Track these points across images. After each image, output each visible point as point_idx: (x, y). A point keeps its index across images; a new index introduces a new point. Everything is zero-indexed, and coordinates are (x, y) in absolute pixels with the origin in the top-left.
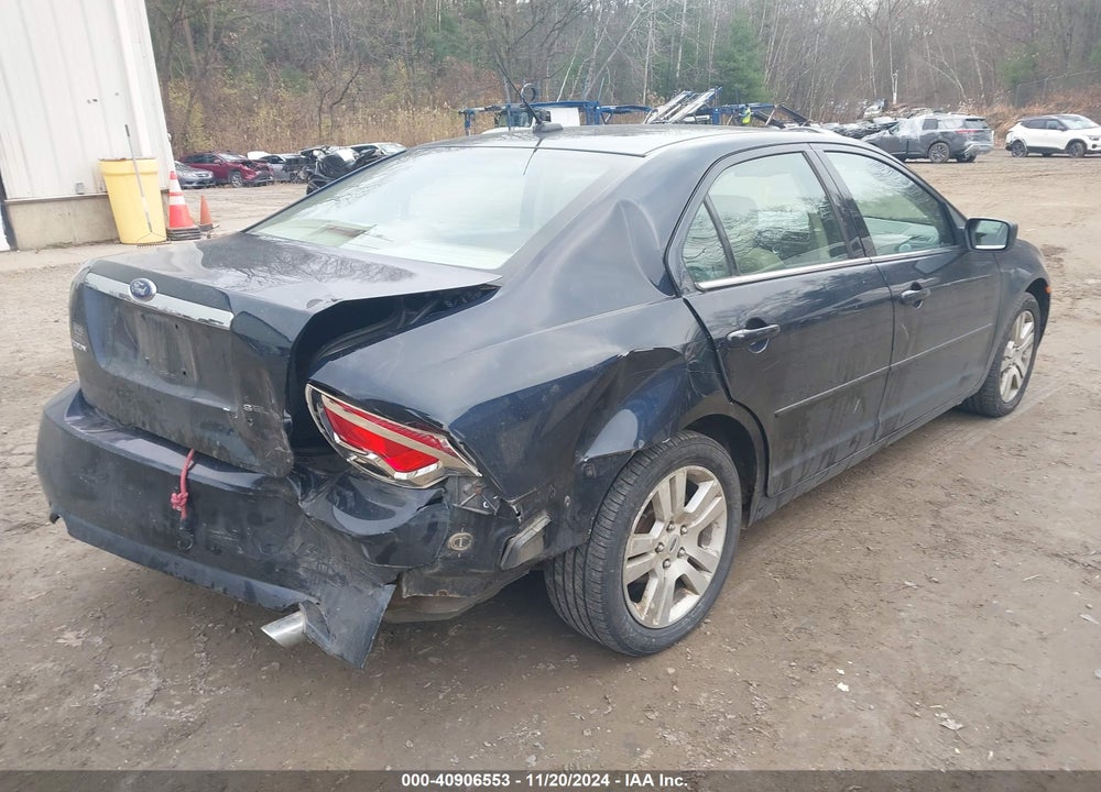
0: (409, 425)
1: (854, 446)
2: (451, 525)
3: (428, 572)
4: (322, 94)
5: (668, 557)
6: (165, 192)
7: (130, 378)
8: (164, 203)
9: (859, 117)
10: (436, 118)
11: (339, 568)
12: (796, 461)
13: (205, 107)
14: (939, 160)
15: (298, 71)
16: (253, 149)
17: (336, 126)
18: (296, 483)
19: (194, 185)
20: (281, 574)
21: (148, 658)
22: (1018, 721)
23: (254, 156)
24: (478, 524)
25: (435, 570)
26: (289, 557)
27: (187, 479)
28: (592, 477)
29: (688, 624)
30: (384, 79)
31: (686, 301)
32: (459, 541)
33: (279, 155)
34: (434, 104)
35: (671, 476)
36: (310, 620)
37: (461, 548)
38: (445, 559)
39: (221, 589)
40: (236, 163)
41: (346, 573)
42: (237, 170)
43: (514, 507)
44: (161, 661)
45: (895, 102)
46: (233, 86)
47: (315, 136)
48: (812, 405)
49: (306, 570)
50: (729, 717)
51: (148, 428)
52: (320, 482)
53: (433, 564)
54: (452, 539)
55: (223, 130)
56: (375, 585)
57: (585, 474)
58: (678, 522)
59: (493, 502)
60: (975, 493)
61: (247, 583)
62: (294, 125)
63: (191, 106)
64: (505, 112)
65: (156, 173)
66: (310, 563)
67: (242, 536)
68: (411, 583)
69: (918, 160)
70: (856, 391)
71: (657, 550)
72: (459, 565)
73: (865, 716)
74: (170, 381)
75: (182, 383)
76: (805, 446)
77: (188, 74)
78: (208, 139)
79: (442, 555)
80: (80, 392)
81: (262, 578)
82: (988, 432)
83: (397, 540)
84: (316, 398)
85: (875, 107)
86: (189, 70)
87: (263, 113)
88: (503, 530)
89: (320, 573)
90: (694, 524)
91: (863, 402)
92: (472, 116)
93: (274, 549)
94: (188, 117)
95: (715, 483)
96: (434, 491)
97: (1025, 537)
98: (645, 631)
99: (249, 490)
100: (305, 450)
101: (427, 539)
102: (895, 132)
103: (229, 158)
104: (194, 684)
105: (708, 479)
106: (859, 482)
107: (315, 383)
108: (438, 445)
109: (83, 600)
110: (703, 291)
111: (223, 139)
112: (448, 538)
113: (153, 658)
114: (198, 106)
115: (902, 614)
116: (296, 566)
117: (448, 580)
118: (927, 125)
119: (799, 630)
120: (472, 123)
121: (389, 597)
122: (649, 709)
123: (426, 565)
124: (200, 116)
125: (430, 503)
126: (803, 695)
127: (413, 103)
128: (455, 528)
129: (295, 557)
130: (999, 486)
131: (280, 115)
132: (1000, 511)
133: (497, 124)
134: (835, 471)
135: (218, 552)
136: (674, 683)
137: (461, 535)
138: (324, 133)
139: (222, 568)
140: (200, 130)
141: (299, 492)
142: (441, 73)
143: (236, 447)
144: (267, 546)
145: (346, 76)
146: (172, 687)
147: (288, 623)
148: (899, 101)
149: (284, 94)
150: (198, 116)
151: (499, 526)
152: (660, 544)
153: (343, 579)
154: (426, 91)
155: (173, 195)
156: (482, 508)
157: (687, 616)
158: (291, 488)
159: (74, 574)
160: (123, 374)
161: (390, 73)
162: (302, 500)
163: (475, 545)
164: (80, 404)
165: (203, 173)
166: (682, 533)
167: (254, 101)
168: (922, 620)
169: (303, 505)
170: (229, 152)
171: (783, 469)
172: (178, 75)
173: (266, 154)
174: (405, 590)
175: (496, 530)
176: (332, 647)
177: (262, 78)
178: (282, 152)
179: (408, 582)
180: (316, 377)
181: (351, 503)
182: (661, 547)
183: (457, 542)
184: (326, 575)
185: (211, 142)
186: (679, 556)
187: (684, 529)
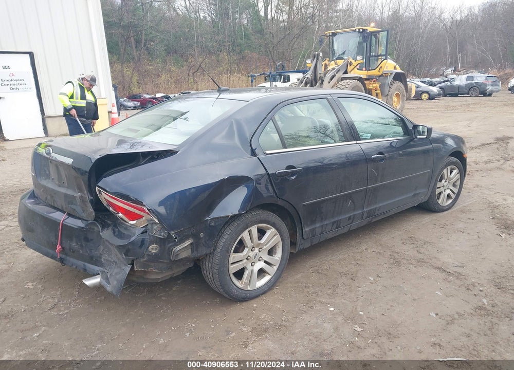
0: (131, 202)
1: (351, 221)
2: (150, 242)
3: (142, 260)
4: (190, 68)
5: (253, 261)
6: (110, 112)
7: (47, 185)
8: (109, 117)
9: (441, 75)
10: (239, 78)
11: (115, 259)
12: (318, 225)
13: (139, 74)
14: (474, 95)
15: (180, 58)
16: (158, 92)
17: (195, 82)
18: (100, 225)
19: (132, 108)
20: (96, 261)
21: (56, 293)
22: (387, 330)
23: (158, 95)
24: (161, 242)
25: (145, 260)
26: (99, 255)
27: (62, 224)
28: (212, 226)
29: (266, 288)
30: (218, 61)
31: (258, 158)
32: (153, 248)
33: (170, 95)
34: (239, 71)
35: (249, 229)
36: (102, 277)
37: (154, 251)
38: (148, 255)
39: (75, 267)
40: (150, 98)
41: (117, 261)
42: (151, 101)
43: (173, 235)
44: (61, 295)
45: (459, 68)
46: (151, 65)
47: (186, 86)
48: (323, 201)
49: (104, 259)
50: (270, 323)
51: (52, 204)
52: (109, 226)
53: (143, 257)
54: (150, 247)
55: (146, 84)
56: (125, 265)
57: (209, 225)
58: (257, 247)
59: (165, 233)
60: (416, 243)
61: (84, 265)
62: (177, 82)
63: (133, 74)
64: (269, 76)
65: (106, 104)
66: (106, 257)
67: (81, 246)
68: (138, 265)
69: (465, 95)
70: (349, 196)
71: (247, 259)
72: (155, 258)
73: (325, 325)
74: (59, 186)
75: (63, 187)
76: (322, 219)
77: (133, 60)
78: (139, 88)
79: (147, 253)
80: (34, 191)
81: (89, 263)
82: (434, 218)
83: (130, 247)
84: (100, 192)
85: (450, 70)
86: (133, 58)
87: (163, 76)
88: (171, 244)
89: (109, 261)
90: (265, 247)
91: (353, 201)
92: (254, 77)
93: (93, 251)
94: (131, 79)
95: (273, 230)
96: (144, 229)
97: (428, 260)
98: (244, 292)
99: (84, 228)
100: (103, 213)
101: (141, 246)
102: (453, 82)
103: (147, 96)
104: (70, 303)
105: (270, 229)
106: (366, 237)
107: (99, 187)
108: (143, 211)
109: (38, 272)
110: (267, 154)
111: (145, 88)
112: (148, 247)
113: (58, 293)
114: (136, 74)
115: (360, 289)
116: (101, 258)
117: (152, 264)
118: (468, 78)
119: (313, 293)
120: (254, 81)
121: (129, 269)
122: (240, 319)
123: (141, 257)
124: (136, 78)
125: (142, 233)
126: (304, 316)
127: (230, 72)
128: (152, 243)
129: (101, 255)
130: (428, 240)
131: (171, 78)
132: (422, 250)
133: (266, 81)
134: (342, 231)
135: (73, 252)
136: (254, 310)
137: (154, 246)
138: (190, 85)
139: (75, 258)
140: (136, 84)
141: (100, 228)
142: (243, 58)
143: (78, 209)
144: (91, 250)
145: (201, 60)
146: (62, 304)
147: (95, 278)
148: (461, 67)
149: (173, 68)
150: (135, 78)
151: (169, 243)
152: (249, 256)
153: (116, 262)
154: (236, 66)
155: (113, 113)
156: (161, 235)
157: (265, 284)
158: (98, 228)
159: (37, 263)
160: (45, 184)
161: (220, 58)
162: (101, 232)
163: (160, 250)
164: (33, 195)
165: (136, 103)
166: (259, 251)
167: (160, 71)
168: (367, 291)
169: (101, 234)
170: (147, 94)
171: (311, 227)
172: (128, 61)
173: (164, 95)
174: (135, 267)
175: (168, 244)
176: (109, 288)
177: (164, 62)
178: (171, 94)
179: (136, 264)
180: (99, 184)
181: (117, 233)
182: (249, 258)
183: (153, 249)
184: (111, 261)
185: (141, 90)
186: (259, 260)
187: (261, 250)
